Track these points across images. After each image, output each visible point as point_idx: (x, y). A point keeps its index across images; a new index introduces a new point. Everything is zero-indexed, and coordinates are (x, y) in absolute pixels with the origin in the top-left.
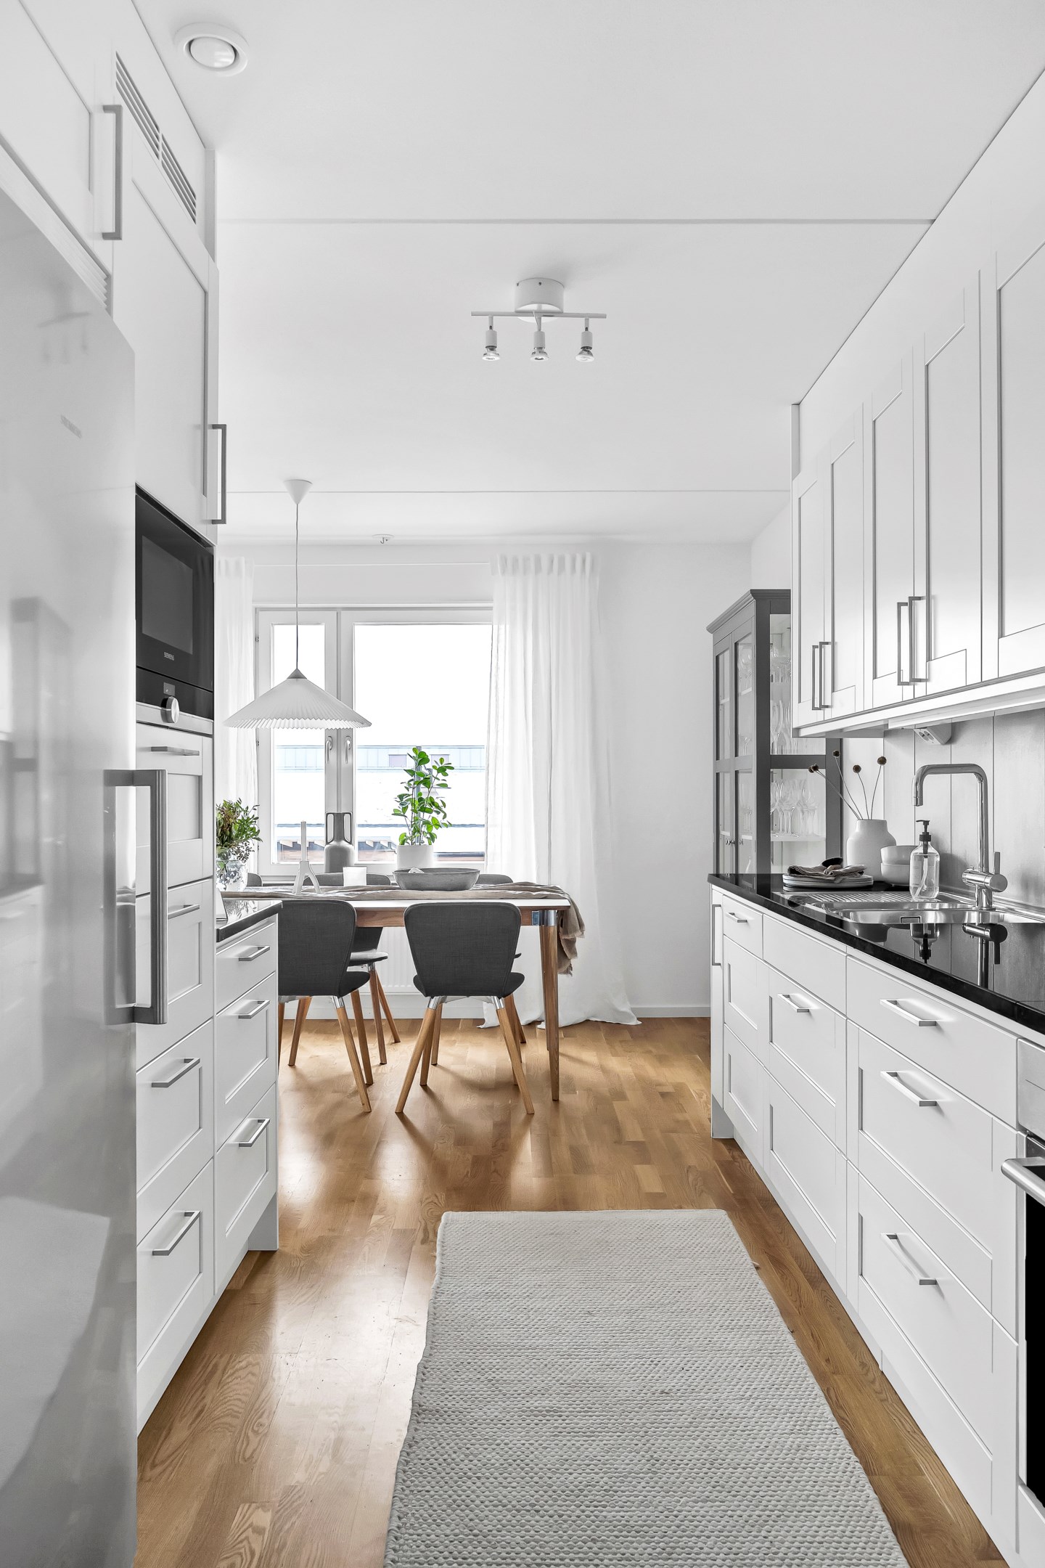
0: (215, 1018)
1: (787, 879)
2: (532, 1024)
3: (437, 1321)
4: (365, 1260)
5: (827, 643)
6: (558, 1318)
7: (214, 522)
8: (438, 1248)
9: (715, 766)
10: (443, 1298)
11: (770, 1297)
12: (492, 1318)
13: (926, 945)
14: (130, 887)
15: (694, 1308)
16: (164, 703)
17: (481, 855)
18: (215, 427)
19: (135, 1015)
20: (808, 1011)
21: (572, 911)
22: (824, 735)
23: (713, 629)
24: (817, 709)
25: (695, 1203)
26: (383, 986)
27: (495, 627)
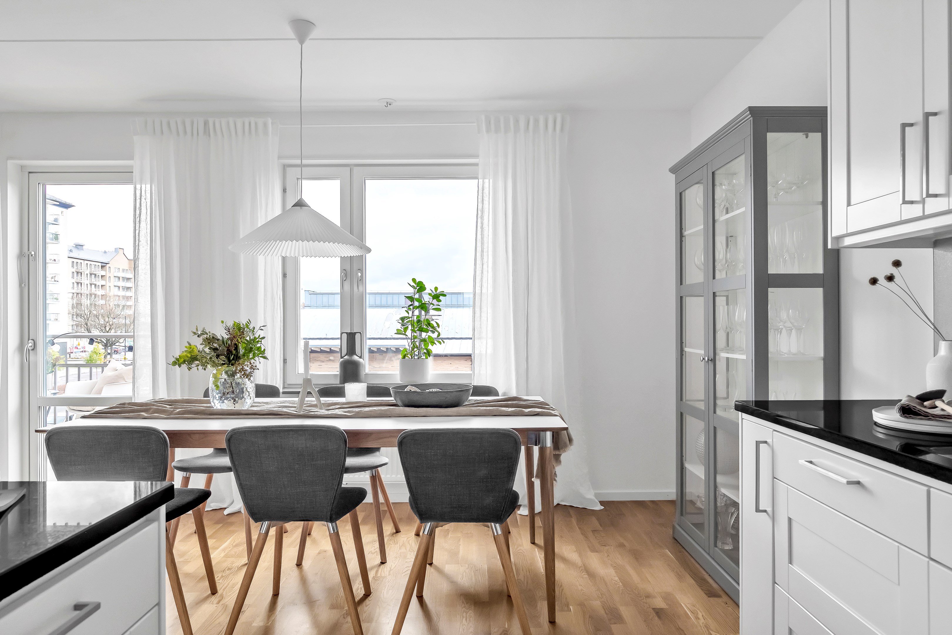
5: (934, 114)
9: (678, 291)
21: (565, 432)
23: (673, 170)
27: (481, 181)
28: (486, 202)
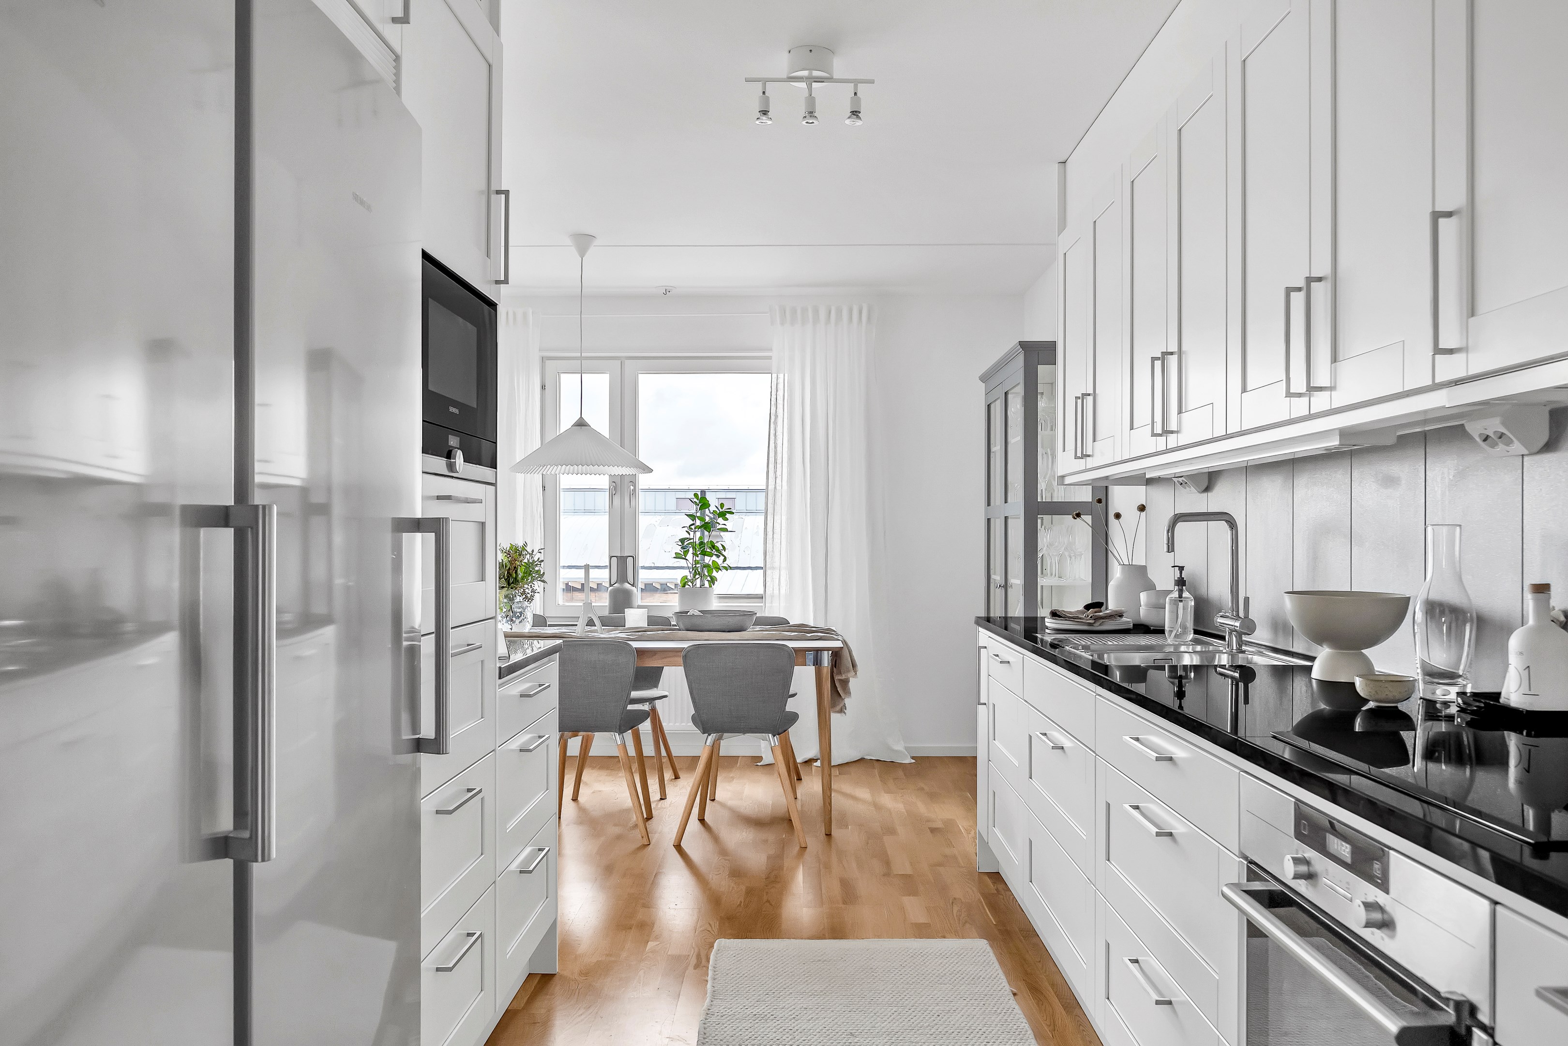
0: (497, 751)
1: (1050, 623)
2: (809, 762)
3: (707, 1040)
4: (640, 983)
5: (1089, 395)
6: (821, 1038)
7: (498, 282)
8: (710, 973)
9: (986, 513)
10: (713, 1019)
11: (1025, 1021)
12: (759, 1038)
13: (1180, 686)
14: (417, 627)
15: (952, 1031)
16: (449, 455)
17: (760, 597)
18: (498, 192)
19: (419, 745)
20: (1062, 748)
21: (846, 653)
22: (1090, 482)
23: (984, 378)
24: (1079, 458)
25: (959, 934)
26: (664, 724)
27: (774, 376)
28: (780, 406)
